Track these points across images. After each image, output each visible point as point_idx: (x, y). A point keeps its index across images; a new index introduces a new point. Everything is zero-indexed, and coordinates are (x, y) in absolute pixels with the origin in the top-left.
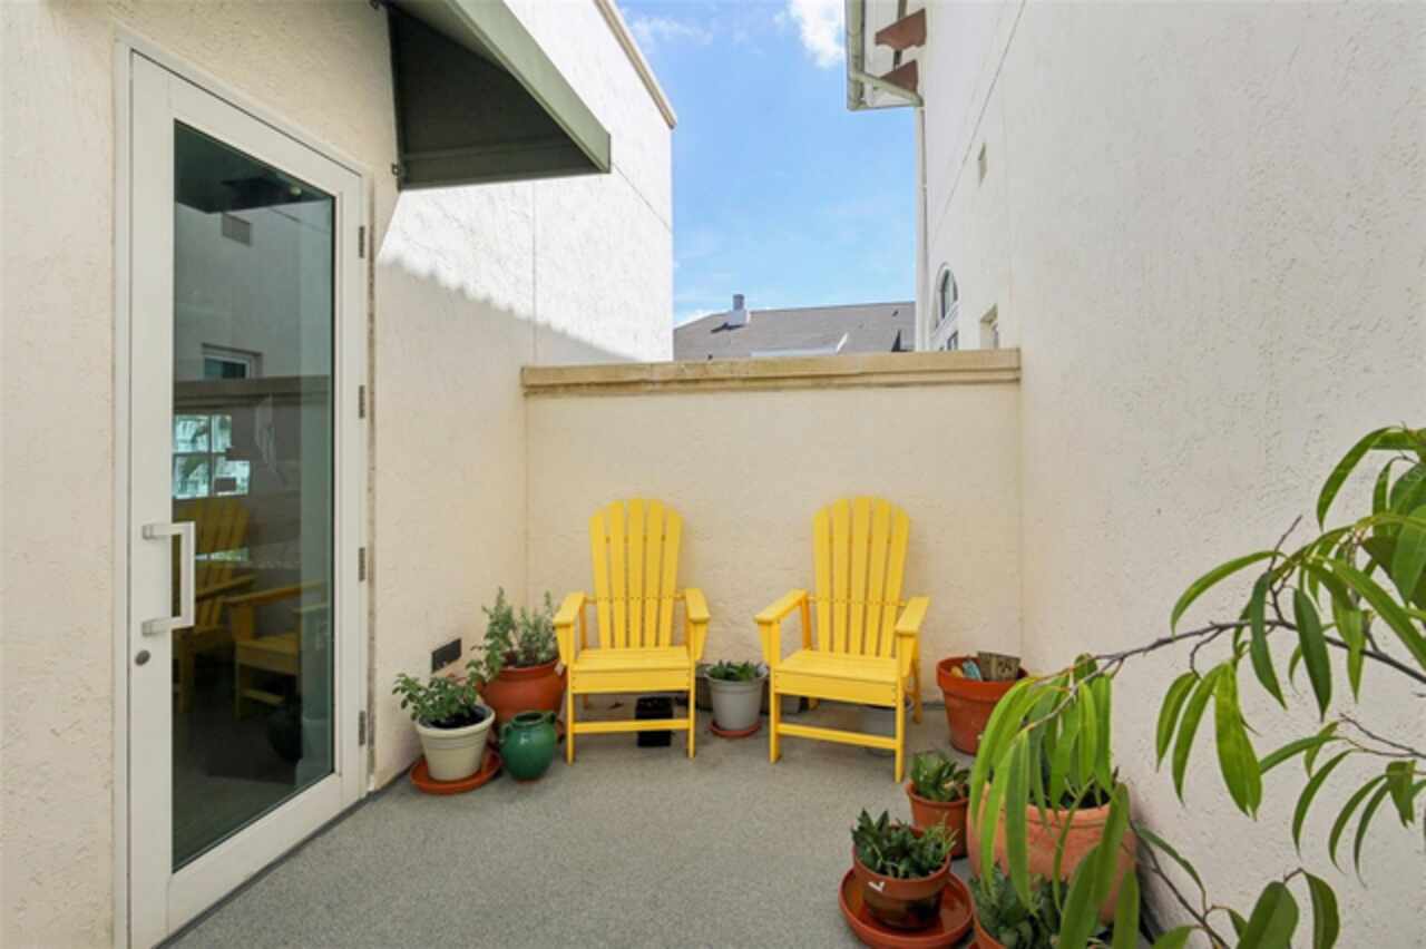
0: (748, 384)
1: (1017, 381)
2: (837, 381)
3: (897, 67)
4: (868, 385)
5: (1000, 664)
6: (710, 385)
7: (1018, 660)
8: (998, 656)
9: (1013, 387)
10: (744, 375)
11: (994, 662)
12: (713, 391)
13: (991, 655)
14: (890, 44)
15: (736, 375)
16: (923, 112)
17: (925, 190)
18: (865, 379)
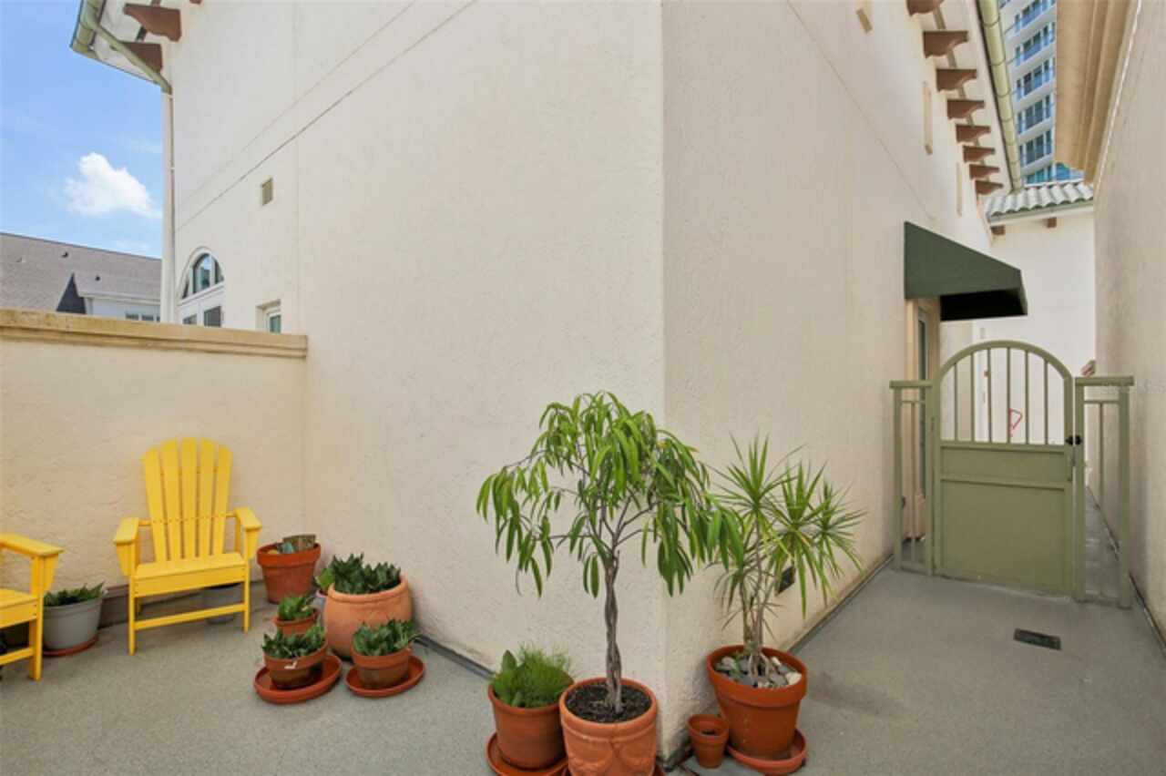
0: (67, 338)
1: (304, 357)
2: (164, 344)
3: (140, 41)
4: (191, 350)
5: (304, 540)
6: (18, 334)
7: (314, 537)
8: (303, 537)
9: (301, 362)
10: (63, 328)
11: (300, 540)
12: (18, 340)
13: (298, 537)
14: (138, 19)
15: (54, 328)
16: (171, 100)
17: (172, 171)
18: (189, 345)
